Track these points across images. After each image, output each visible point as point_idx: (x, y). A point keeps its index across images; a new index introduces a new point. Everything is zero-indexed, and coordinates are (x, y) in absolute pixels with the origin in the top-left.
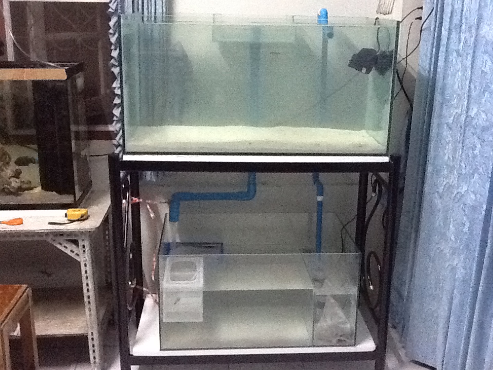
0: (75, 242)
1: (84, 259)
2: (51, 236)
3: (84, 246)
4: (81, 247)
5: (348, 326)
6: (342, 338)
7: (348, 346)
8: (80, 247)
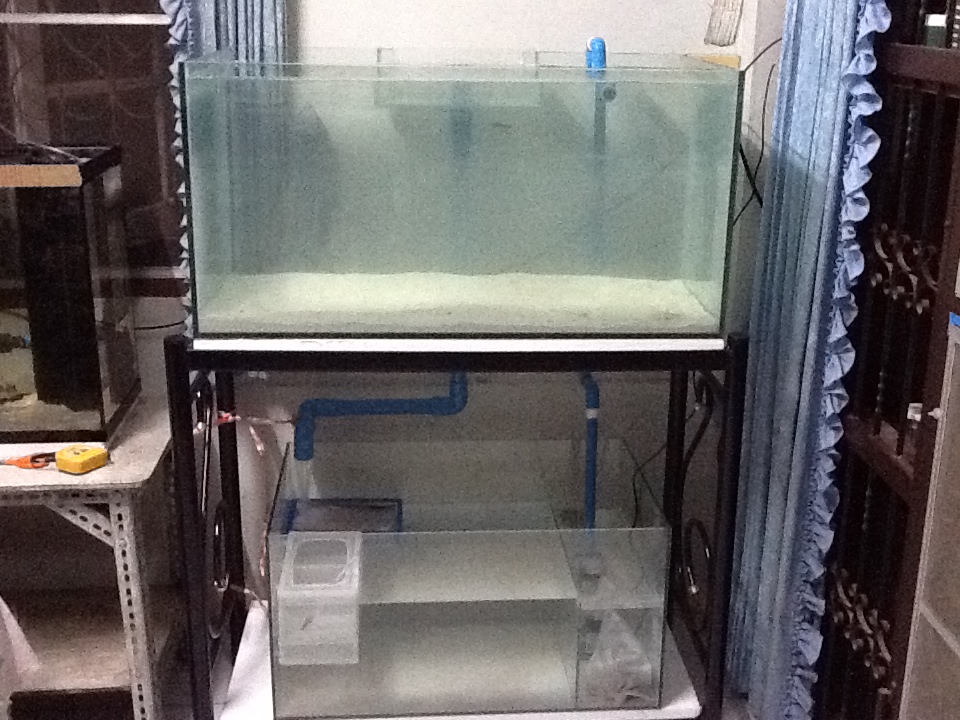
0: (104, 510)
1: (122, 541)
2: (54, 497)
3: (120, 517)
4: (114, 518)
5: (647, 668)
6: (634, 693)
7: (647, 708)
8: (112, 519)
